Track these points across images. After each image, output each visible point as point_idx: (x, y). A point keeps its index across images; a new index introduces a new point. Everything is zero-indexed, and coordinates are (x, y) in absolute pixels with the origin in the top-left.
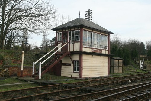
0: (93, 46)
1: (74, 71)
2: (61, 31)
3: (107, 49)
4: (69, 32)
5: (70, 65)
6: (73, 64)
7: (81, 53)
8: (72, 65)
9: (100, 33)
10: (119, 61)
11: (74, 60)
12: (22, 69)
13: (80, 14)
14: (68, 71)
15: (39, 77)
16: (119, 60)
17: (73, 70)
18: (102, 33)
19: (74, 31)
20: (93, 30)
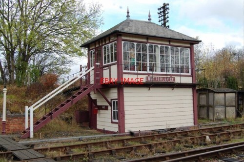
0: (151, 70)
1: (114, 121)
2: (94, 47)
3: (190, 74)
4: (103, 47)
5: (106, 108)
6: (111, 106)
7: (120, 86)
8: (109, 108)
9: (168, 43)
10: (227, 95)
11: (112, 100)
12: (4, 119)
13: (128, 13)
14: (105, 120)
15: (30, 134)
16: (225, 93)
17: (110, 117)
18: (172, 44)
19: (110, 45)
20: (147, 39)
